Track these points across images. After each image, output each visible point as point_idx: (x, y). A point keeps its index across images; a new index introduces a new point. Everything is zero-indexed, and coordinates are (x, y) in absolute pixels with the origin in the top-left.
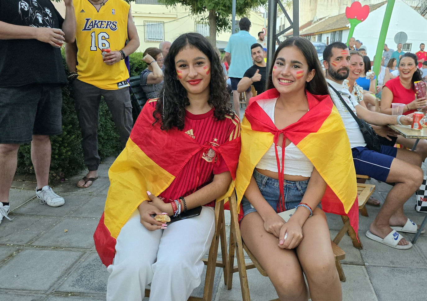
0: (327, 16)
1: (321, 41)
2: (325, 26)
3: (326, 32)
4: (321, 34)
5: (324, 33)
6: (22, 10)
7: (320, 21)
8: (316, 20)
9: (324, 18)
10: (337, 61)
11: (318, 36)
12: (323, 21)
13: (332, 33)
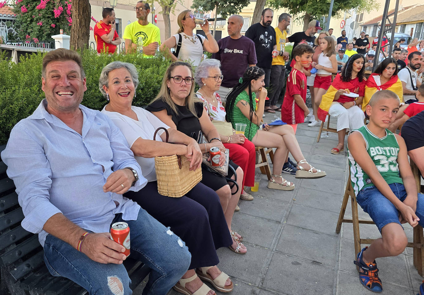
0: (414, 5)
1: (404, 32)
2: (411, 16)
3: (411, 23)
4: (405, 25)
5: (408, 24)
6: (261, 38)
7: (406, 10)
8: (401, 10)
9: (411, 7)
10: (415, 61)
11: (401, 26)
12: (410, 10)
13: (418, 24)
